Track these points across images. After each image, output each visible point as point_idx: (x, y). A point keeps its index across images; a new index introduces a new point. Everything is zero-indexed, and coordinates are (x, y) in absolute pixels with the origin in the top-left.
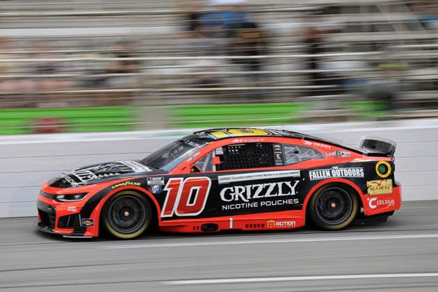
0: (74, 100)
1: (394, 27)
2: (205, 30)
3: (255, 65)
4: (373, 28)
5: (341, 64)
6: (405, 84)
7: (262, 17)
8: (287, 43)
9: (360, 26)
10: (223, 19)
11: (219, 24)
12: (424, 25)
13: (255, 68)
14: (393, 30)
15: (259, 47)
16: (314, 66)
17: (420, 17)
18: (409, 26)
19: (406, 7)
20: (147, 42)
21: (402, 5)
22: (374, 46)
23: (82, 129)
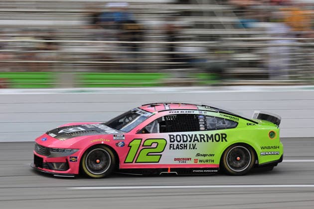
0: (14, 67)
1: (225, 26)
2: (103, 24)
3: (135, 47)
4: (211, 26)
5: (190, 48)
6: (230, 63)
7: (140, 16)
8: (155, 34)
9: (203, 25)
10: (115, 17)
11: (112, 20)
12: (244, 26)
13: (135, 50)
14: (224, 28)
15: (137, 36)
16: (172, 50)
17: (242, 20)
18: (235, 26)
19: (234, 14)
20: (63, 30)
21: (231, 12)
22: (212, 38)
23: (19, 86)
